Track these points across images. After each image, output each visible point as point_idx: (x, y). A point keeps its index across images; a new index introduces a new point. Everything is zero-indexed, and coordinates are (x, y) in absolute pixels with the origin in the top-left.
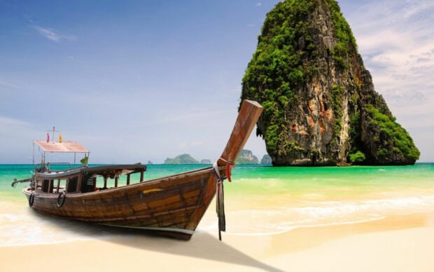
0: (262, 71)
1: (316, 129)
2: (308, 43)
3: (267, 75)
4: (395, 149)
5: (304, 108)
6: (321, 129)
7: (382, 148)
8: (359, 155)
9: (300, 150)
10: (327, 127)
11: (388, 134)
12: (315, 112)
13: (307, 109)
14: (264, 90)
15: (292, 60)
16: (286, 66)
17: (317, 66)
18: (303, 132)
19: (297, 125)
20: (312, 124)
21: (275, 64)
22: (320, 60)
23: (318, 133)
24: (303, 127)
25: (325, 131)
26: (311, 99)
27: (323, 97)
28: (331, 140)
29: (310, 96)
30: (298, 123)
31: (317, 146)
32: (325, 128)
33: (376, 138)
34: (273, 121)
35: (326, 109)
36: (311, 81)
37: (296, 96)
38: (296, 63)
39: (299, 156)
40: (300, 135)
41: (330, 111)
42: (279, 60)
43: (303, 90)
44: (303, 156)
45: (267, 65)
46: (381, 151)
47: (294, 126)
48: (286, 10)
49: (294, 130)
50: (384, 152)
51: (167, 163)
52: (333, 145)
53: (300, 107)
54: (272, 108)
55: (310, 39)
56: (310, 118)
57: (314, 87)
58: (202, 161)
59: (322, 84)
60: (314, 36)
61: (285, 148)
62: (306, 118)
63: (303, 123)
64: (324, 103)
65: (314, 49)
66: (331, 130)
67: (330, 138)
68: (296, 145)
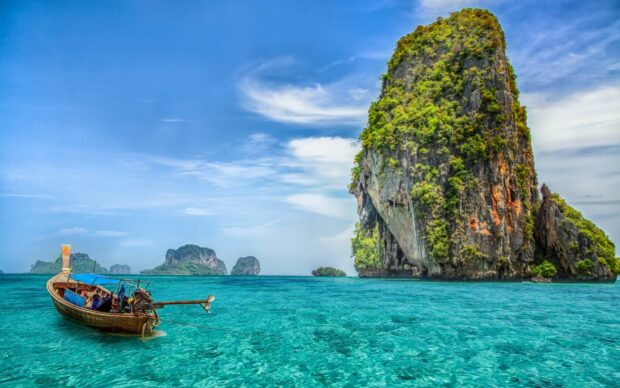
0: (409, 134)
1: (502, 228)
2: (487, 101)
3: (418, 142)
4: (600, 259)
5: (486, 197)
6: (509, 228)
7: (582, 258)
8: (548, 266)
9: (484, 258)
10: (516, 226)
11: (589, 239)
12: (501, 204)
13: (489, 199)
14: (413, 165)
15: (463, 124)
16: (454, 132)
17: (503, 137)
18: (485, 232)
19: (477, 221)
20: (497, 221)
21: (434, 128)
22: (507, 128)
23: (506, 234)
24: (485, 224)
25: (513, 232)
26: (496, 184)
27: (510, 181)
28: (523, 245)
29: (496, 180)
30: (479, 218)
31: (505, 253)
32: (513, 227)
33: (573, 243)
34: (436, 213)
35: (513, 200)
36: (495, 159)
37: (477, 180)
38: (471, 130)
39: (481, 267)
40: (482, 236)
41: (518, 203)
42: (441, 122)
43: (485, 171)
44: (486, 267)
45: (416, 126)
46: (581, 261)
47: (473, 222)
48: (438, 42)
49: (474, 229)
50: (587, 263)
51: (37, 271)
52: (524, 251)
53: (482, 194)
54: (433, 193)
55: (491, 95)
56: (495, 212)
57: (500, 167)
58: (112, 268)
59: (510, 163)
60: (497, 92)
61: (463, 254)
62: (488, 212)
63: (485, 219)
64: (511, 190)
65: (498, 112)
66: (521, 230)
67: (520, 241)
68: (478, 250)
